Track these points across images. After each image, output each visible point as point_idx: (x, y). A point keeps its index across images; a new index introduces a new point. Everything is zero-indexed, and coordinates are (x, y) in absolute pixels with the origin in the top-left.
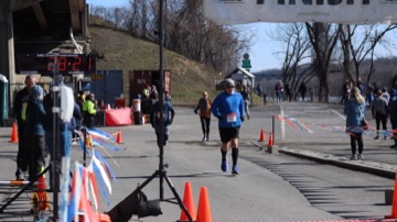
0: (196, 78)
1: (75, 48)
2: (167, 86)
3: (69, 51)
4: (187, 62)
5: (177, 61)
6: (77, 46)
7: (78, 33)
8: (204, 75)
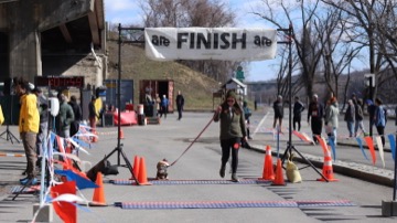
0: (198, 87)
1: (95, 60)
2: (170, 94)
3: (90, 63)
4: (190, 73)
5: (182, 73)
6: (97, 58)
7: (98, 47)
8: (205, 84)
